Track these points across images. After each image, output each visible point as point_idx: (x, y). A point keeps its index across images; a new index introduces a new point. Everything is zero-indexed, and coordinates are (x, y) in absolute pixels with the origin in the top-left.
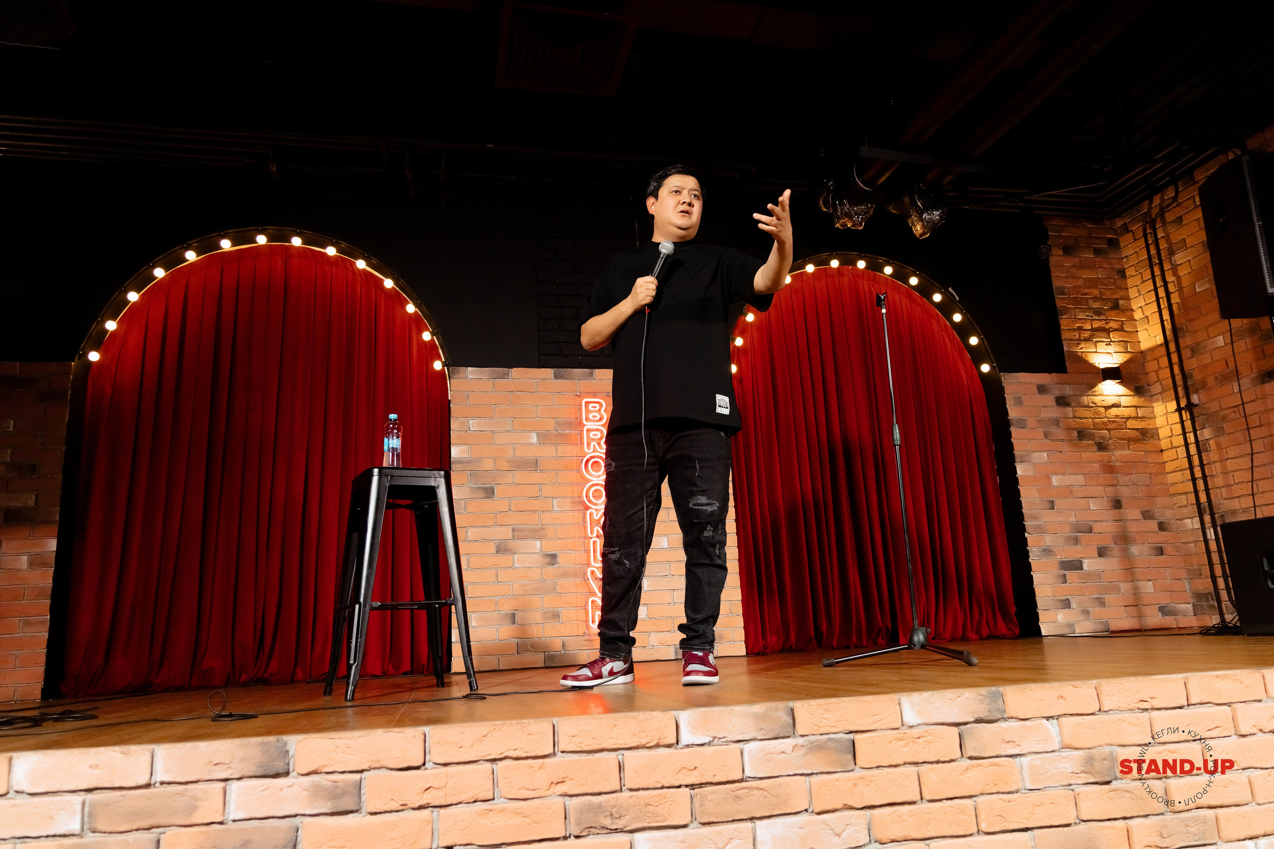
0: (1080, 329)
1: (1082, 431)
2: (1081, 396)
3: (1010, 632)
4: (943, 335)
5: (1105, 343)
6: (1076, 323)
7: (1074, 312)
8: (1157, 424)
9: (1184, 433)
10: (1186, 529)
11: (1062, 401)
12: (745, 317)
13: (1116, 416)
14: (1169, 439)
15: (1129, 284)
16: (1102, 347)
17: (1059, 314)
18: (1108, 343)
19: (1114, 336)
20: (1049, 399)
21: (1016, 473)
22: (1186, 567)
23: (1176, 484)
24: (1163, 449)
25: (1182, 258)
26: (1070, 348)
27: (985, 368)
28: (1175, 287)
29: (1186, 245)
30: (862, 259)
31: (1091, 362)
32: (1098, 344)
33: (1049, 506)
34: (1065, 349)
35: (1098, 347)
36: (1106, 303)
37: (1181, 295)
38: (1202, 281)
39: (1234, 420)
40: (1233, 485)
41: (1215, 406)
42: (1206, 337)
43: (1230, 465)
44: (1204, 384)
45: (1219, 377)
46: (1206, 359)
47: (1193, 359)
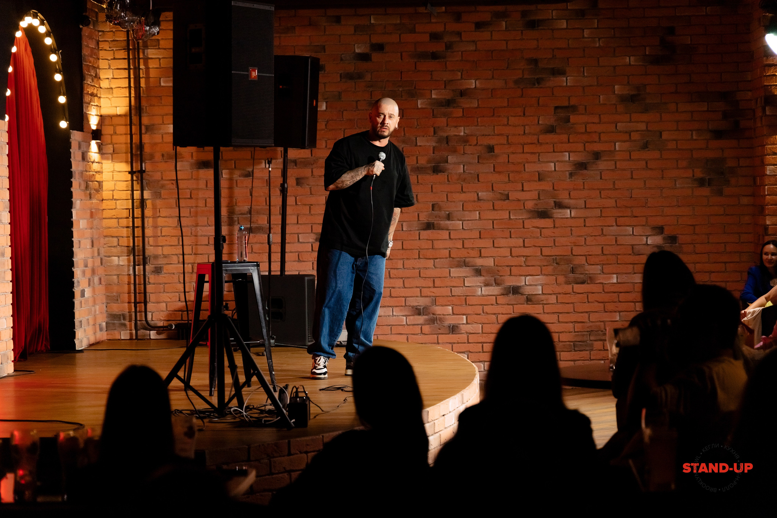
0: (88, 93)
6: (87, 88)
7: (88, 78)
8: (104, 178)
9: (133, 190)
10: (112, 264)
13: (94, 170)
14: (111, 192)
15: (100, 55)
17: (84, 79)
18: (94, 106)
19: (96, 101)
20: (80, 154)
21: (72, 218)
22: (106, 294)
23: (110, 228)
24: (104, 199)
25: (153, 54)
26: (86, 109)
27: (63, 124)
28: (144, 74)
29: (159, 45)
35: (92, 110)
36: (94, 71)
37: (147, 82)
38: (168, 79)
39: (171, 189)
40: (159, 237)
41: (157, 176)
42: (161, 122)
43: (161, 221)
44: (152, 157)
45: (165, 155)
46: (157, 138)
47: (146, 135)
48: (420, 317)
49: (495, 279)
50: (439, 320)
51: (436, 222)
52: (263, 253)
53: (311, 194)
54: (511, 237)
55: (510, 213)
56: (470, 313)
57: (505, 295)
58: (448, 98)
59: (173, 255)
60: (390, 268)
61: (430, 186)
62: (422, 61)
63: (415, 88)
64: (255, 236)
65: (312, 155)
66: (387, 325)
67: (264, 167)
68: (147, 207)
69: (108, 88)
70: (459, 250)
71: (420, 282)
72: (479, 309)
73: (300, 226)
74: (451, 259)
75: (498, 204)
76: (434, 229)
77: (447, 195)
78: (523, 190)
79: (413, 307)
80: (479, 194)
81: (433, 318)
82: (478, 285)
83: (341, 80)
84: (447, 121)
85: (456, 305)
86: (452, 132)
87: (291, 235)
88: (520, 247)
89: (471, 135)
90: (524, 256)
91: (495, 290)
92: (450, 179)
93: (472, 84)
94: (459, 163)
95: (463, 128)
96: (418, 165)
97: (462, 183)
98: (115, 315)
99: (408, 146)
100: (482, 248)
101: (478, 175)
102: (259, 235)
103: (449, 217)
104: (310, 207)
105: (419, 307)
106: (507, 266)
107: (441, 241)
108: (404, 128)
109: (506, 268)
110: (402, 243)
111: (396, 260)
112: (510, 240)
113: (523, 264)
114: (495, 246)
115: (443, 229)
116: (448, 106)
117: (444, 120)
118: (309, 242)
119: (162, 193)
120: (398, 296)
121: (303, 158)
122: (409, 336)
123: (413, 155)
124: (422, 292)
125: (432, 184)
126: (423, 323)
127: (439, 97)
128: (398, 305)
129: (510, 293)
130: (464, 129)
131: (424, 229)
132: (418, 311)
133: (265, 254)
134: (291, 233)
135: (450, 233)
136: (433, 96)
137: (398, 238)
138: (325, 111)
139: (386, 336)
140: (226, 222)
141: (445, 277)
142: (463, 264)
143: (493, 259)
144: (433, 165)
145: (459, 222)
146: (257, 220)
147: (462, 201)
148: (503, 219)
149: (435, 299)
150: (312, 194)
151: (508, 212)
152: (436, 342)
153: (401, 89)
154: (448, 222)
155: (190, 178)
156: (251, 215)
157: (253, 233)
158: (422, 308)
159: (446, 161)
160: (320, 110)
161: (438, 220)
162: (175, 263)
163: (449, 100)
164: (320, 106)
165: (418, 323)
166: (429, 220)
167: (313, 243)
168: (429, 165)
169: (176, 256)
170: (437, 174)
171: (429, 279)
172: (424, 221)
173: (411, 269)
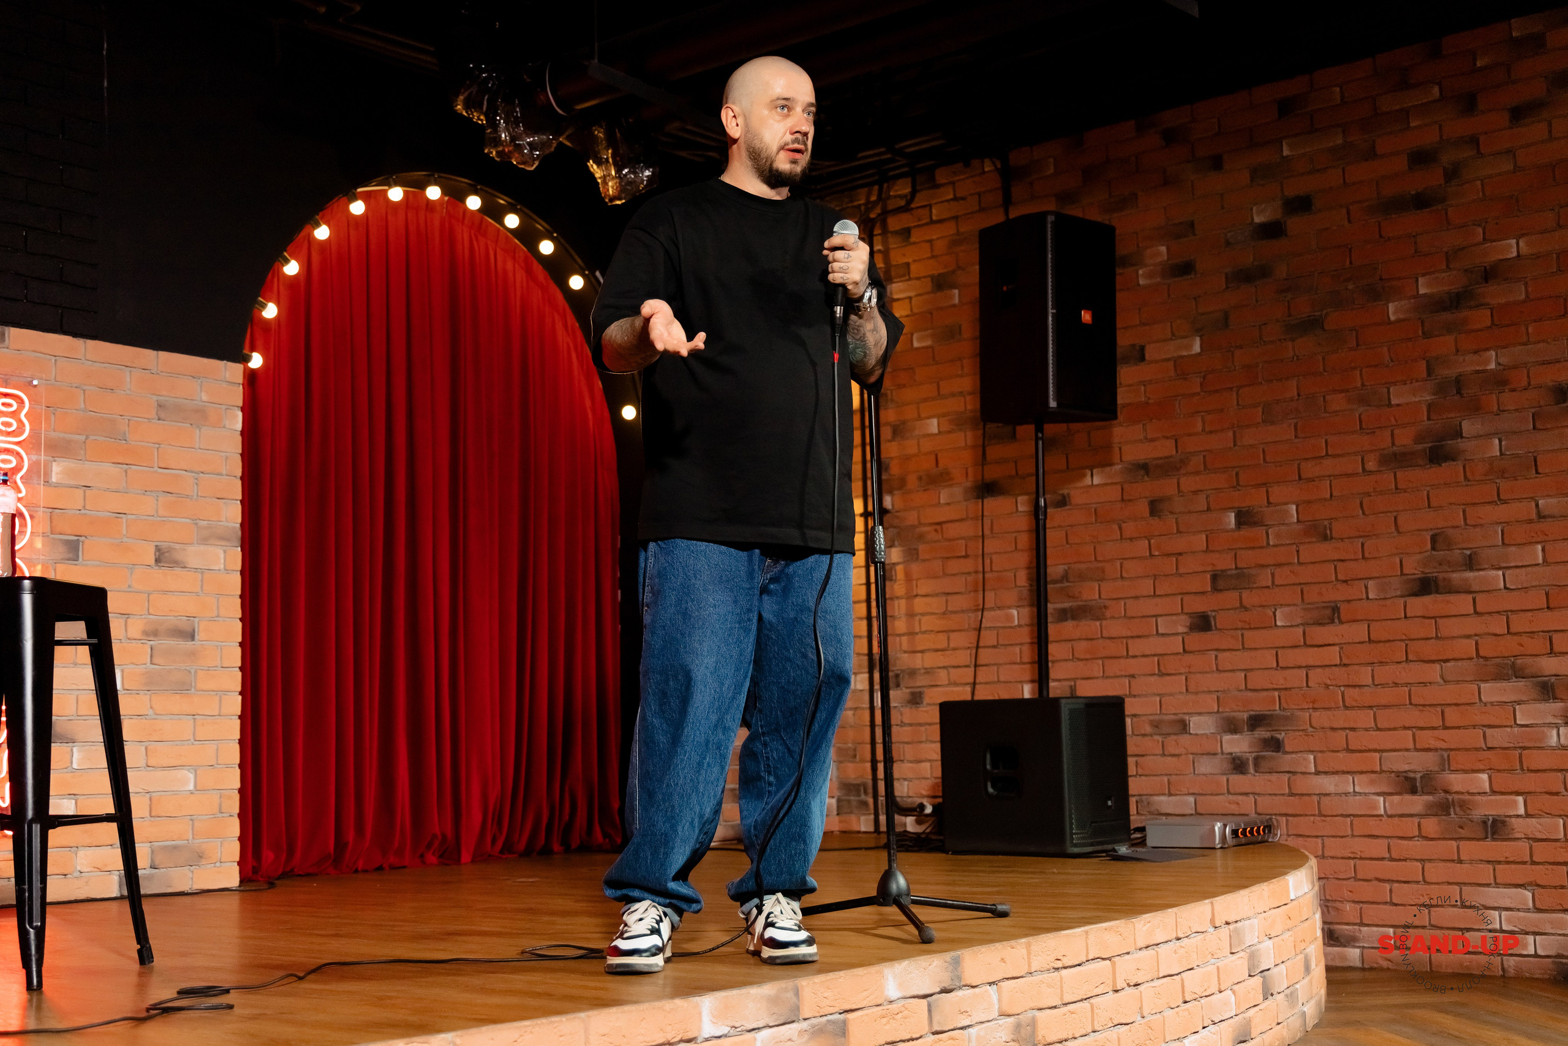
12: (283, 266)
25: (902, 291)
27: (629, 413)
29: (909, 274)
30: (476, 193)
38: (923, 333)
39: (936, 541)
40: (917, 634)
41: (911, 518)
42: (916, 416)
43: (919, 604)
44: (902, 483)
47: (893, 443)
48: (1415, 798)
50: (1461, 806)
51: (1441, 576)
52: (1092, 659)
53: (1178, 532)
56: (1531, 789)
58: (1457, 291)
59: (940, 668)
60: (1344, 686)
61: (1425, 492)
62: (1393, 216)
63: (1381, 279)
64: (1077, 626)
65: (1177, 452)
66: (1342, 815)
67: (1090, 483)
68: (898, 578)
70: (1497, 638)
71: (1413, 717)
72: (1555, 781)
73: (1158, 600)
74: (1481, 660)
76: (1437, 592)
77: (1464, 512)
79: (1398, 774)
80: (1541, 502)
81: (1445, 801)
82: (1547, 722)
83: (1227, 288)
84: (1456, 341)
85: (1499, 770)
86: (1468, 365)
87: (1144, 620)
89: (1515, 367)
92: (1468, 474)
93: (1512, 248)
94: (1489, 436)
95: (1493, 352)
96: (1395, 448)
97: (1498, 480)
98: (851, 784)
99: (1374, 408)
100: (1556, 631)
101: (1535, 459)
102: (1083, 623)
103: (1471, 563)
104: (1177, 559)
105: (1412, 775)
107: (1454, 619)
108: (1361, 371)
110: (1369, 626)
111: (1356, 667)
115: (1460, 592)
116: (1456, 308)
117: (1450, 339)
118: (1177, 634)
119: (920, 551)
120: (1364, 748)
121: (1161, 458)
122: (1393, 842)
123: (1382, 428)
124: (1417, 739)
125: (1428, 488)
126: (1423, 813)
127: (1435, 290)
128: (1364, 770)
130: (1497, 355)
131: (1415, 595)
132: (1409, 785)
133: (1097, 661)
134: (1143, 617)
135: (1474, 600)
136: (1422, 291)
137: (1359, 618)
138: (1199, 354)
139: (1341, 840)
140: (1025, 599)
141: (1468, 704)
142: (1511, 672)
144: (1430, 445)
145: (1495, 572)
146: (1080, 592)
147: (1500, 523)
149: (1449, 756)
150: (1181, 533)
152: (1456, 858)
153: (1351, 287)
154: (1470, 575)
155: (965, 517)
156: (1070, 582)
157: (1074, 618)
158: (1418, 776)
159: (1459, 434)
160: (1189, 353)
161: (1447, 572)
162: (944, 683)
163: (1457, 293)
164: (1190, 347)
165: (1412, 812)
166: (1427, 571)
167: (1184, 635)
168: (1420, 447)
169: (945, 671)
170: (1441, 465)
171: (1432, 709)
172: (1414, 574)
173: (1391, 685)
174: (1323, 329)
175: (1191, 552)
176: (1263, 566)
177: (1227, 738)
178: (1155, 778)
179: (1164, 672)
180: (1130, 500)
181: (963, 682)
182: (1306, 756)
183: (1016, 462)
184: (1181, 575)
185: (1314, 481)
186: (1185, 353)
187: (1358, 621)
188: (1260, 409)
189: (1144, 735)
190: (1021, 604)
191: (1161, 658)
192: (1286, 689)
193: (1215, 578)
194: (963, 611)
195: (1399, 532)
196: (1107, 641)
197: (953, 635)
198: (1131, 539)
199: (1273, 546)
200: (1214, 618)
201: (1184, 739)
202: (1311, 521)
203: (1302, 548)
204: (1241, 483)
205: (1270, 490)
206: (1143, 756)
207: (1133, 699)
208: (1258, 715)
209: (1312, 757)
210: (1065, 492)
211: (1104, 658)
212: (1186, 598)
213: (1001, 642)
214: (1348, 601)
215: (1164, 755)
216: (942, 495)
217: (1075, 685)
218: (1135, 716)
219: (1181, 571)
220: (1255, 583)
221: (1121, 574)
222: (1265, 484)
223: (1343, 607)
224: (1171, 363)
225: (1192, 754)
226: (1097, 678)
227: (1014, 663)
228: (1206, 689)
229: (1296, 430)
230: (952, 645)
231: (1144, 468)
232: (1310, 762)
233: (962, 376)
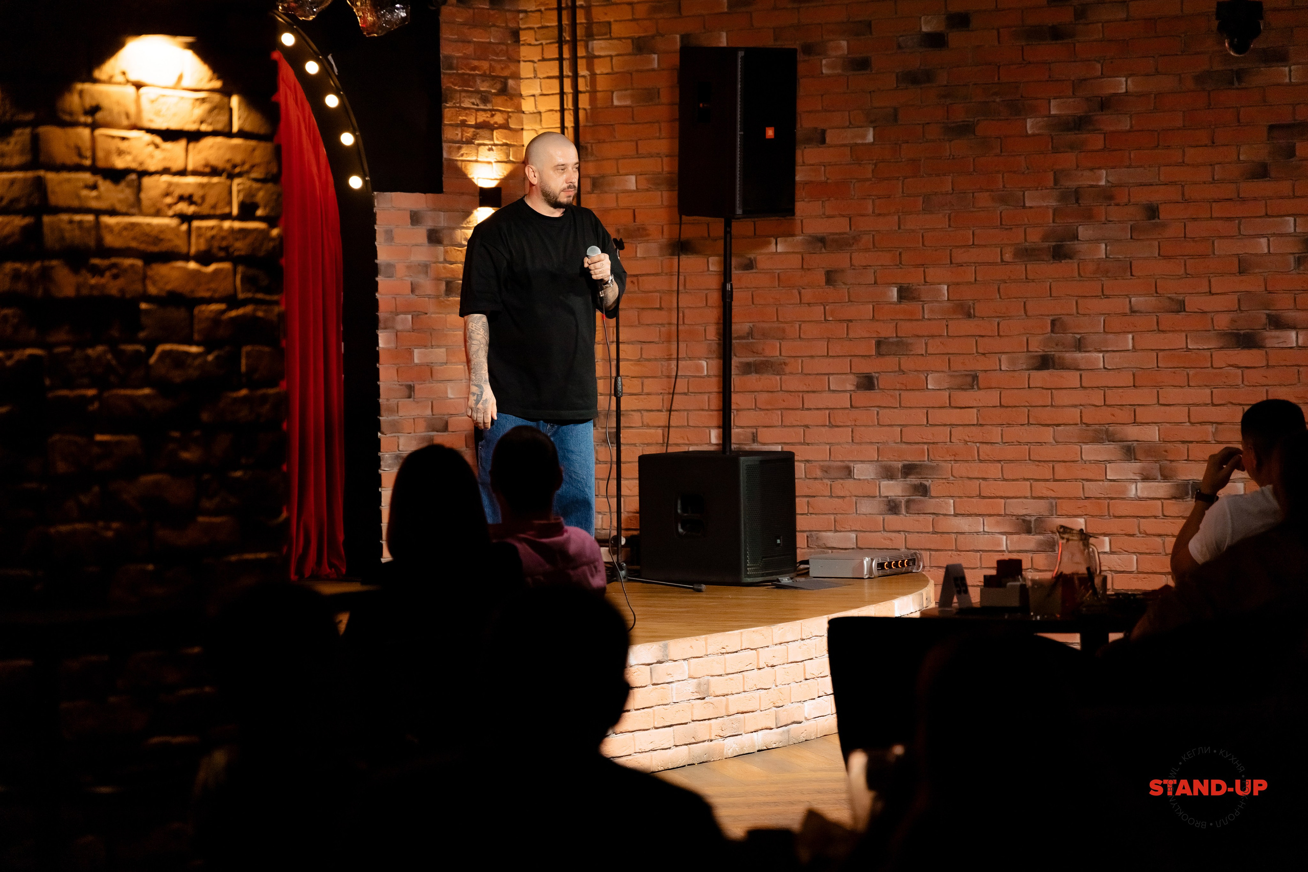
0: (463, 124)
1: (451, 282)
2: (454, 229)
3: (333, 570)
4: (298, 116)
5: (487, 147)
6: (460, 116)
7: (460, 96)
11: (434, 237)
15: (522, 54)
16: (484, 154)
17: (443, 99)
18: (490, 146)
19: (498, 137)
20: (420, 234)
21: (377, 344)
25: (603, 49)
26: (450, 154)
27: (356, 182)
28: (587, 85)
29: (611, 33)
31: (470, 176)
32: (482, 148)
33: (406, 392)
34: (445, 155)
35: (480, 153)
36: (495, 83)
37: (593, 100)
38: (623, 92)
39: (632, 293)
42: (615, 171)
45: (621, 231)
46: (609, 201)
47: (593, 195)
48: (1031, 537)
49: (1160, 465)
51: (1057, 354)
52: (772, 409)
53: (850, 301)
54: (1189, 386)
55: (1186, 336)
56: (1115, 531)
57: (1179, 498)
58: (1079, 115)
60: (979, 442)
61: (1048, 283)
62: (1033, 43)
63: (1022, 97)
64: (760, 379)
65: (850, 229)
66: (974, 551)
67: (775, 251)
69: (534, 113)
70: (1096, 408)
71: (1030, 470)
72: (1131, 525)
73: (831, 360)
74: (1084, 426)
75: (1168, 319)
76: (1054, 368)
77: (1077, 302)
78: (1210, 292)
79: (1018, 518)
80: (1133, 299)
81: (1051, 540)
82: (1129, 478)
83: (897, 87)
84: (1077, 158)
85: (1092, 516)
86: (1084, 179)
87: (818, 377)
88: (1206, 405)
89: (1120, 186)
90: (1212, 423)
91: (1161, 488)
92: (1082, 272)
93: (1122, 85)
94: (1097, 241)
95: (1104, 172)
96: (1027, 244)
97: (1103, 279)
99: (1012, 208)
100: (1138, 405)
101: (1131, 263)
102: (765, 376)
103: (1079, 345)
104: (847, 325)
105: (1028, 518)
106: (1183, 442)
107: (1064, 391)
108: (1003, 174)
109: (1180, 446)
110: (1000, 393)
111: (990, 427)
112: (1187, 389)
113: (1210, 438)
114: (1160, 402)
115: (1069, 369)
116: (1079, 130)
117: (1072, 156)
118: (846, 391)
120: (993, 495)
121: (836, 234)
123: (1018, 226)
124: (1033, 489)
125: (1051, 281)
126: (1034, 549)
127: (1063, 113)
128: (992, 513)
129: (1187, 494)
130: (1107, 174)
131: (1037, 369)
132: (1026, 526)
133: (777, 412)
134: (818, 374)
135: (1081, 376)
136: (1053, 112)
137: (993, 385)
138: (872, 144)
140: (714, 352)
141: (1072, 461)
142: (1104, 437)
143: (1157, 428)
144: (1054, 244)
145: (1095, 355)
146: (763, 349)
147: (1103, 314)
148: (1175, 349)
149: (1056, 503)
150: (851, 302)
151: (1184, 334)
153: (998, 100)
154: (1078, 355)
155: (660, 271)
156: (754, 339)
157: (756, 373)
158: (1033, 519)
159: (1075, 237)
160: (864, 142)
161: (1061, 351)
162: (638, 425)
163: (1080, 118)
164: (864, 136)
165: (1027, 549)
166: (1046, 350)
167: (852, 392)
168: (1046, 244)
169: (639, 413)
170: (1061, 262)
171: (1045, 465)
172: (1036, 352)
173: (1015, 444)
174: (975, 135)
175: (860, 320)
176: (918, 336)
177: (884, 483)
178: (824, 516)
179: (834, 424)
180: (809, 269)
181: (655, 424)
182: (947, 500)
183: (708, 225)
184: (850, 340)
185: (962, 266)
186: (859, 141)
187: (992, 388)
188: (921, 198)
189: (816, 479)
190: (712, 356)
191: (831, 411)
192: (933, 443)
193: (879, 344)
194: (656, 359)
195: (1026, 315)
196: (786, 394)
197: (646, 381)
198: (809, 304)
199: (929, 319)
200: (877, 379)
201: (849, 483)
202: (959, 300)
203: (950, 323)
204: (903, 263)
205: (926, 270)
206: (814, 497)
207: (807, 447)
208: (910, 464)
209: (952, 501)
210: (752, 256)
211: (783, 409)
212: (855, 360)
213: (691, 390)
214: (986, 371)
215: (831, 496)
216: (638, 250)
217: (757, 432)
218: (807, 461)
219: (851, 336)
220: (911, 351)
221: (800, 336)
222: (923, 265)
223: (981, 375)
224: (847, 151)
225: (856, 496)
226: (775, 426)
227: (703, 410)
228: (868, 441)
229: (950, 220)
230: (645, 391)
231: (821, 241)
232: (950, 505)
233: (659, 139)
